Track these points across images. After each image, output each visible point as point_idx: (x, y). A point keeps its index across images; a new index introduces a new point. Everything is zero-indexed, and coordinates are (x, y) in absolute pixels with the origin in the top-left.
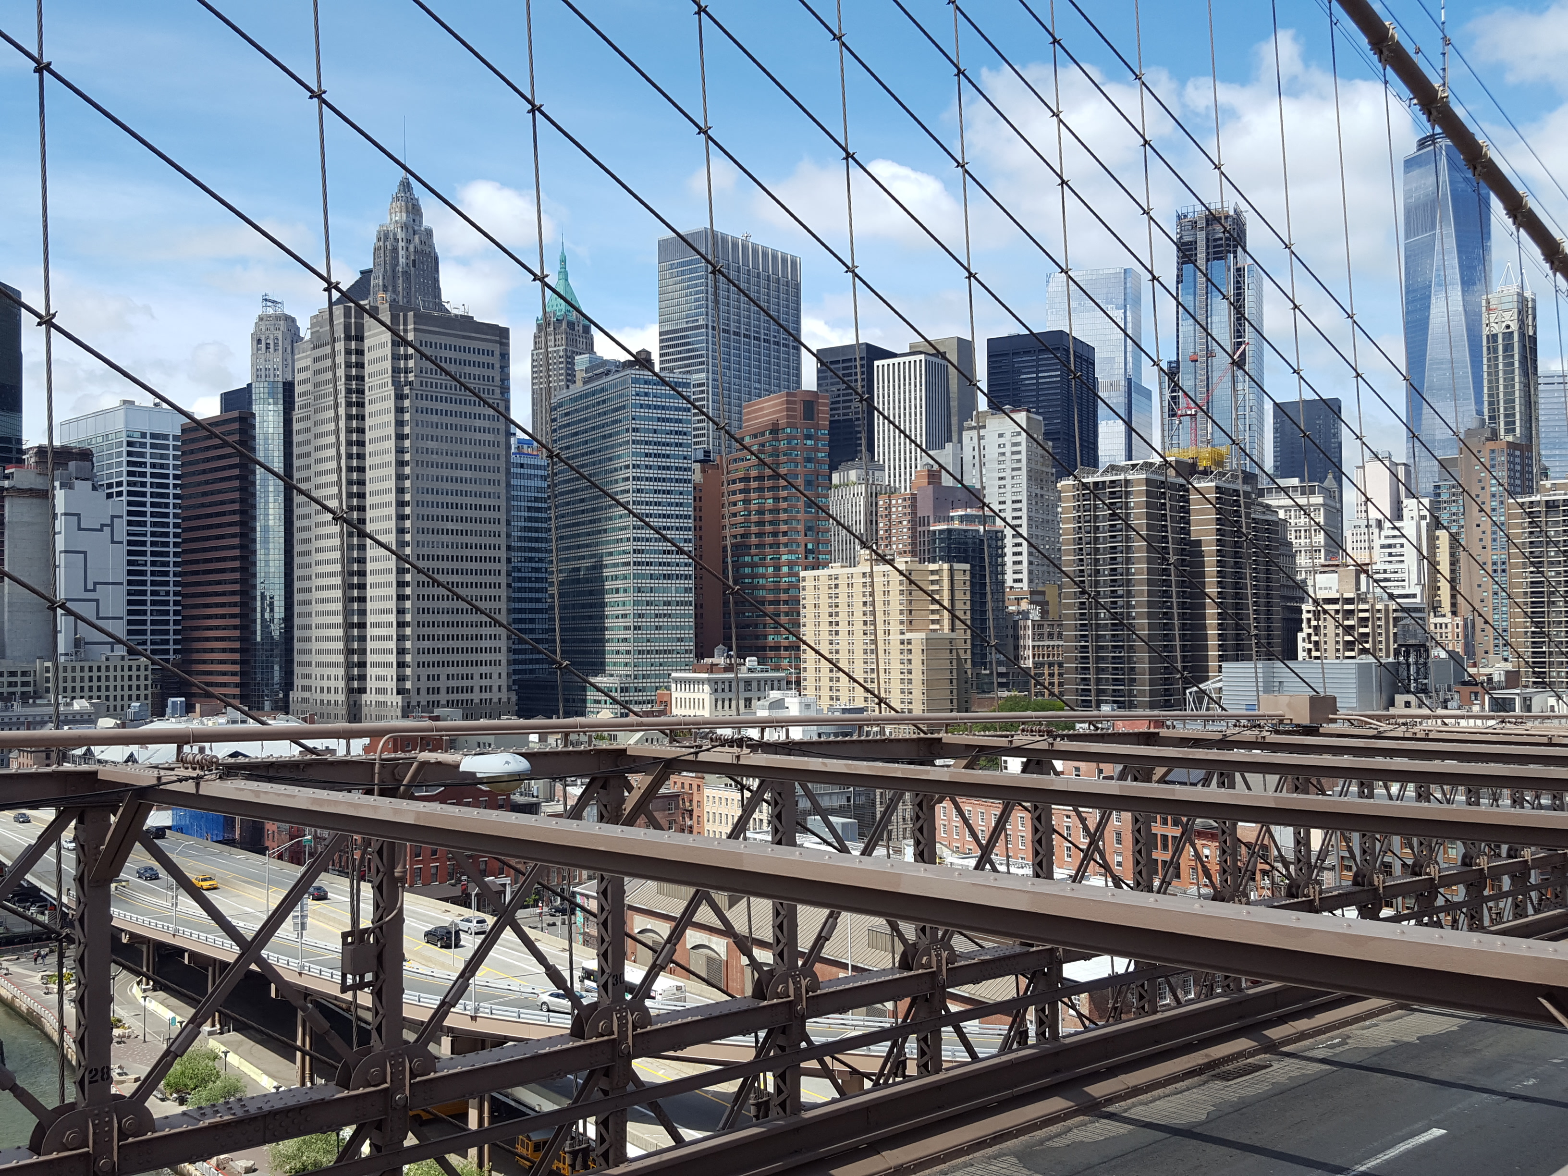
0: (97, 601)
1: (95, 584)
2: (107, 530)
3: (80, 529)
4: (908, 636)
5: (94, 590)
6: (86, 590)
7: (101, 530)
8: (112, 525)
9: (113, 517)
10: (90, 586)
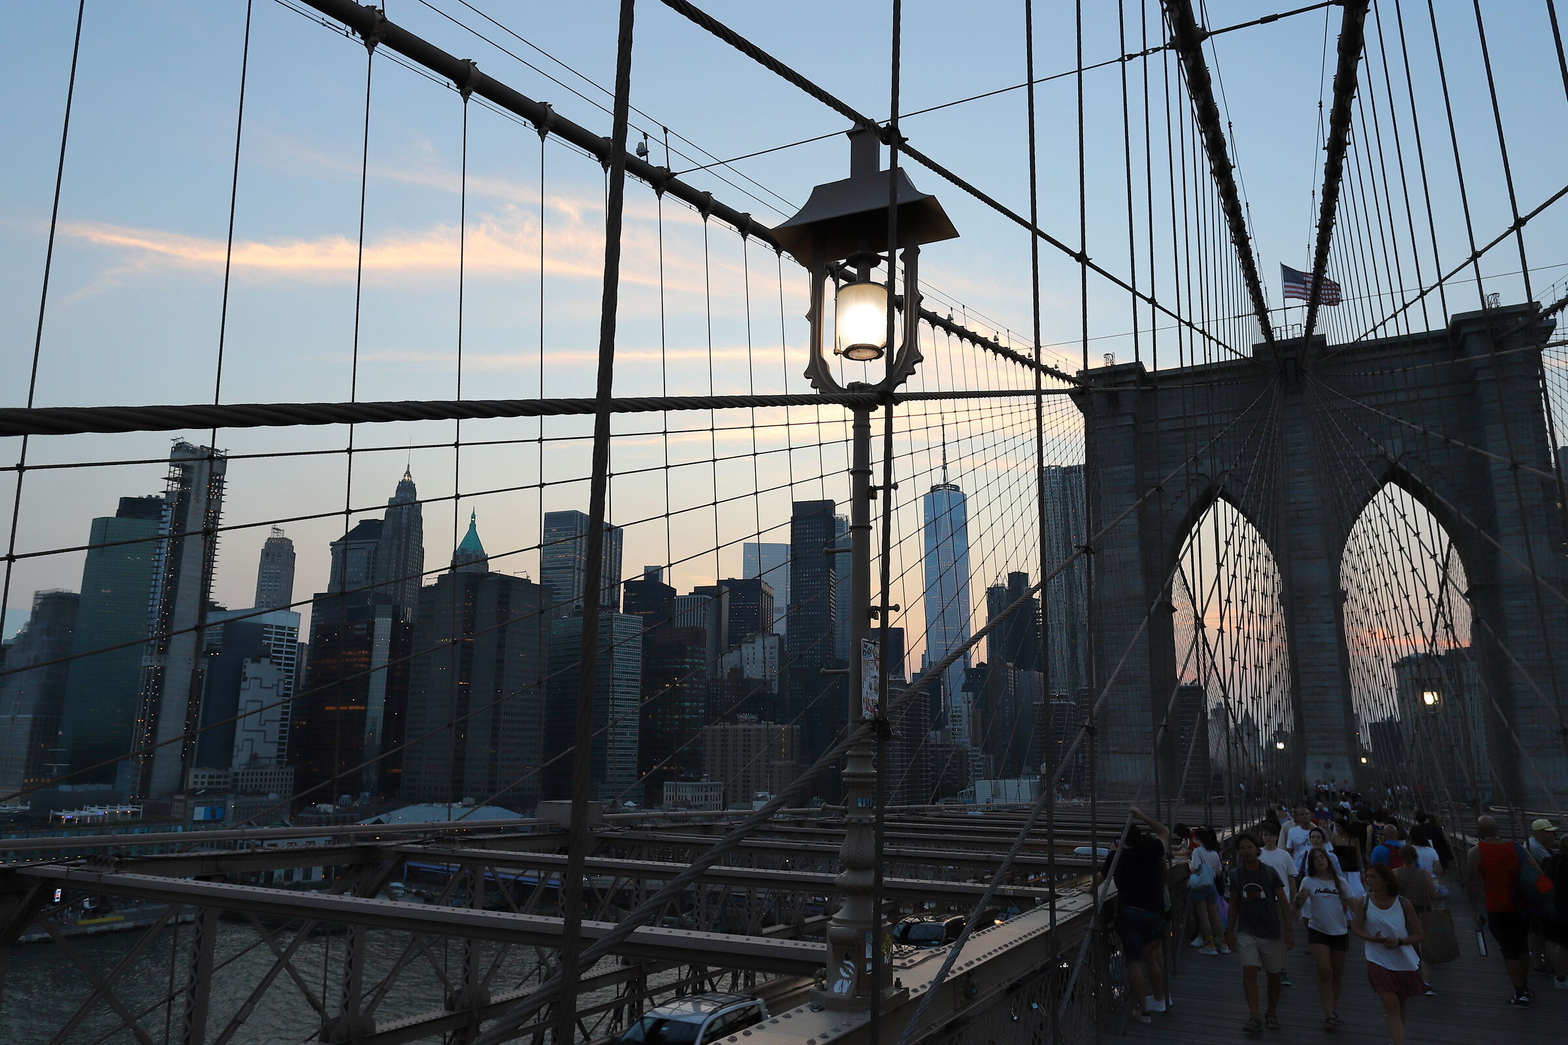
0: (265, 731)
1: (266, 721)
2: (275, 688)
3: (261, 687)
4: (772, 763)
5: (264, 725)
6: (260, 725)
7: (272, 688)
8: (278, 686)
9: (279, 680)
10: (262, 723)
